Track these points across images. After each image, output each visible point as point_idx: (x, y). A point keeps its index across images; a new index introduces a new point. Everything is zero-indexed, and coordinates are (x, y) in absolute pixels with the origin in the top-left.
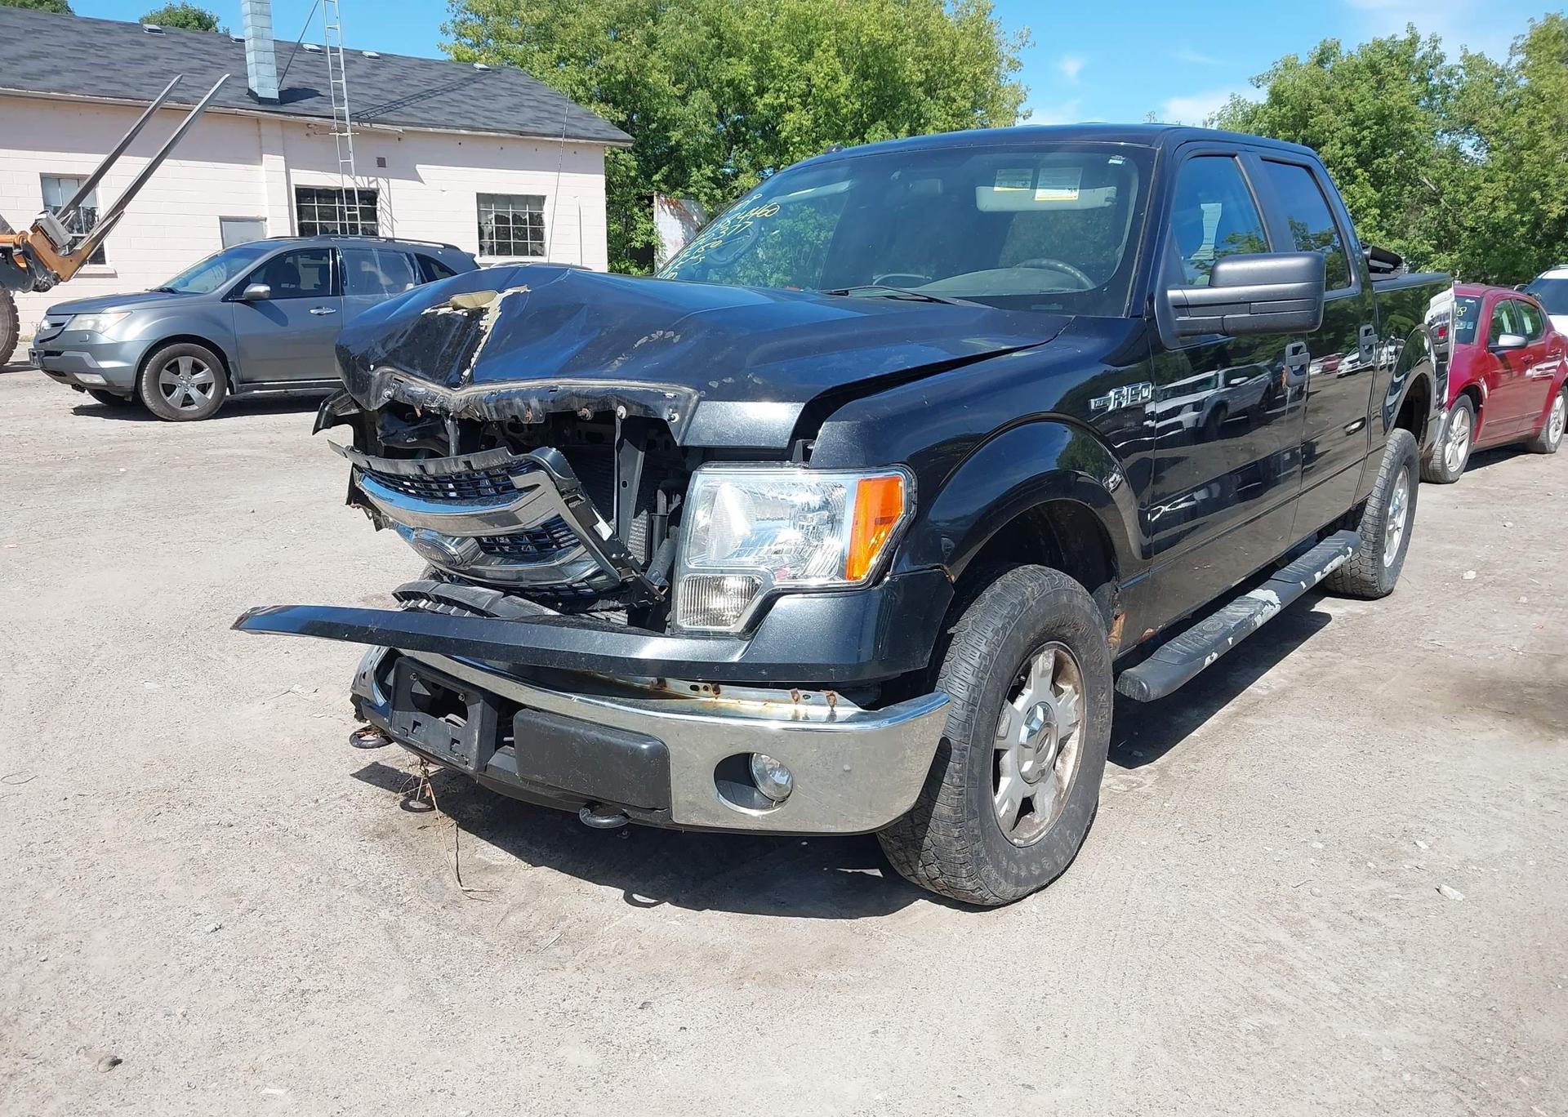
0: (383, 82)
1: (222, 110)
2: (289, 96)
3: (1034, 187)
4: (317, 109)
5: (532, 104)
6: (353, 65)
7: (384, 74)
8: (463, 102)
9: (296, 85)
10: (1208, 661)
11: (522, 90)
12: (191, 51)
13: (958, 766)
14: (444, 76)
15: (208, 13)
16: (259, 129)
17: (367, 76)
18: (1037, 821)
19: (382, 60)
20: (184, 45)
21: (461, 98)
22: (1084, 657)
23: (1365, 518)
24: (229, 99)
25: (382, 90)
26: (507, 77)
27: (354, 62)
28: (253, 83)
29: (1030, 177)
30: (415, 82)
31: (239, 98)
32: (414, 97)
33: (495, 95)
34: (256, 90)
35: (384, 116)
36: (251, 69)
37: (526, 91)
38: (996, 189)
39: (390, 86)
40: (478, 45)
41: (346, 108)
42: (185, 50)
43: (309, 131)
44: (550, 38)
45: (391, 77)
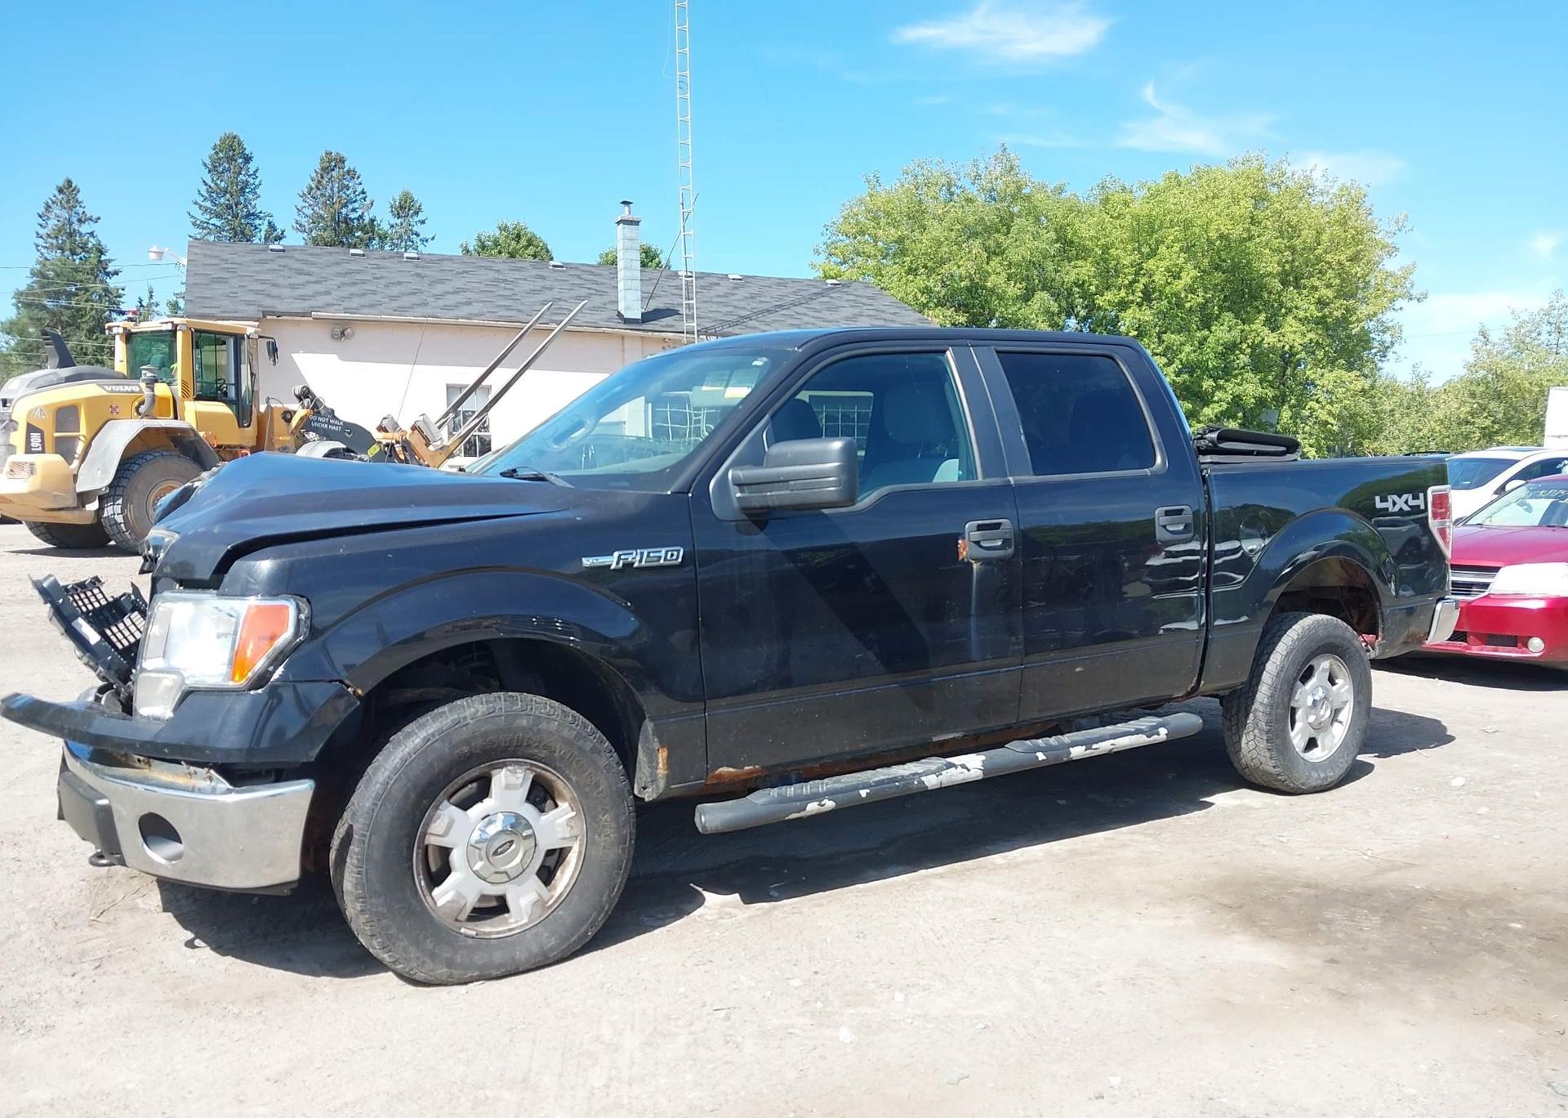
0: (739, 300)
1: (592, 329)
2: (648, 317)
4: (671, 326)
5: (871, 313)
6: (718, 287)
7: (742, 293)
8: (805, 314)
9: (661, 306)
10: (813, 807)
11: (865, 300)
12: (582, 282)
13: (356, 849)
14: (795, 293)
15: (654, 247)
16: (623, 345)
17: (726, 295)
19: (745, 280)
20: (579, 277)
21: (806, 311)
24: (603, 320)
25: (735, 307)
26: (856, 290)
27: (718, 284)
28: (621, 308)
30: (768, 299)
31: (609, 320)
32: (762, 312)
33: (838, 307)
34: (622, 312)
35: (730, 329)
36: (621, 295)
37: (870, 302)
39: (742, 304)
40: (845, 262)
41: (695, 324)
42: (578, 281)
43: (666, 345)
44: (903, 252)
45: (747, 295)
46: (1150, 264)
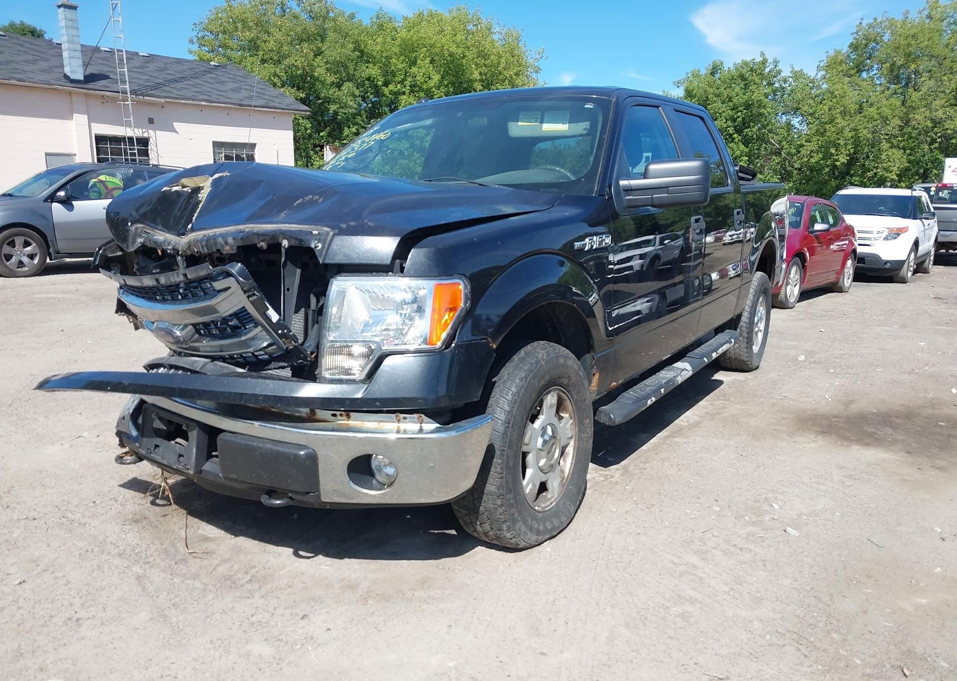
0: (152, 72)
1: (46, 86)
2: (90, 78)
3: (542, 122)
4: (109, 87)
5: (247, 87)
6: (133, 61)
7: (152, 67)
8: (203, 85)
9: (95, 72)
10: (649, 402)
11: (240, 79)
12: (26, 49)
13: (500, 461)
14: (191, 69)
16: (71, 99)
17: (141, 67)
18: (549, 496)
19: (151, 58)
20: (22, 45)
21: (202, 83)
22: (575, 397)
23: (742, 324)
24: (53, 79)
25: (151, 76)
26: (232, 71)
27: (133, 59)
28: (67, 70)
29: (539, 116)
30: (172, 72)
31: (58, 79)
32: (171, 81)
33: (223, 82)
34: (69, 74)
35: (153, 92)
36: (66, 62)
37: (244, 80)
38: (520, 123)
39: (156, 74)
40: (212, 52)
41: (127, 86)
42: (22, 49)
43: (104, 101)
44: (257, 48)
45: (158, 69)
46: (414, 70)
